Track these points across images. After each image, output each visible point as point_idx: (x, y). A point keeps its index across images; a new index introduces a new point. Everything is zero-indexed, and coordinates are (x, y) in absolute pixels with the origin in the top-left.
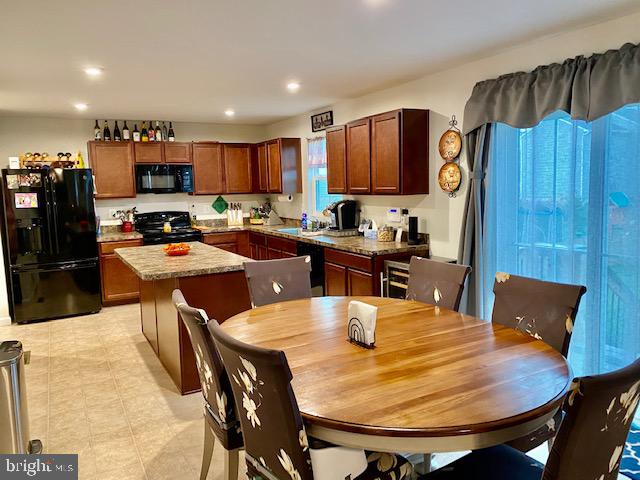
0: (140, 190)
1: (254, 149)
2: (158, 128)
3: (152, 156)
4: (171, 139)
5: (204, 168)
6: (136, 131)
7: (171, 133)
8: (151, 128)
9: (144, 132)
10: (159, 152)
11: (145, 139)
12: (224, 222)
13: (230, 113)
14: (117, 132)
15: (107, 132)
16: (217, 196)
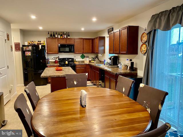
0: (60, 51)
1: (93, 40)
2: (65, 34)
3: (63, 42)
4: (69, 37)
5: (78, 45)
6: (59, 35)
7: (69, 36)
8: (63, 34)
9: (61, 35)
10: (65, 41)
11: (61, 37)
12: (83, 62)
13: (83, 29)
14: (54, 35)
15: (51, 35)
16: (82, 54)
